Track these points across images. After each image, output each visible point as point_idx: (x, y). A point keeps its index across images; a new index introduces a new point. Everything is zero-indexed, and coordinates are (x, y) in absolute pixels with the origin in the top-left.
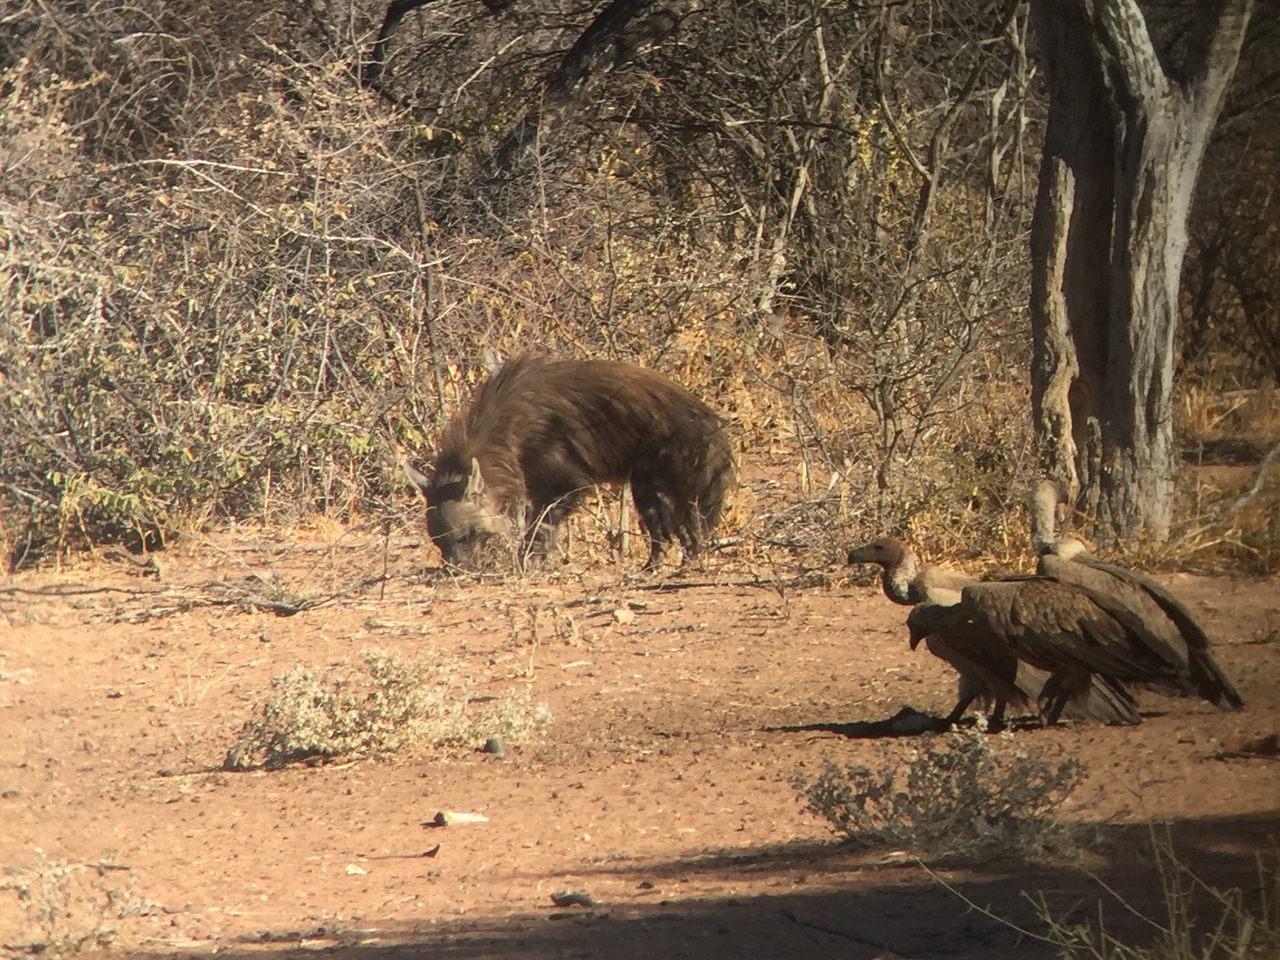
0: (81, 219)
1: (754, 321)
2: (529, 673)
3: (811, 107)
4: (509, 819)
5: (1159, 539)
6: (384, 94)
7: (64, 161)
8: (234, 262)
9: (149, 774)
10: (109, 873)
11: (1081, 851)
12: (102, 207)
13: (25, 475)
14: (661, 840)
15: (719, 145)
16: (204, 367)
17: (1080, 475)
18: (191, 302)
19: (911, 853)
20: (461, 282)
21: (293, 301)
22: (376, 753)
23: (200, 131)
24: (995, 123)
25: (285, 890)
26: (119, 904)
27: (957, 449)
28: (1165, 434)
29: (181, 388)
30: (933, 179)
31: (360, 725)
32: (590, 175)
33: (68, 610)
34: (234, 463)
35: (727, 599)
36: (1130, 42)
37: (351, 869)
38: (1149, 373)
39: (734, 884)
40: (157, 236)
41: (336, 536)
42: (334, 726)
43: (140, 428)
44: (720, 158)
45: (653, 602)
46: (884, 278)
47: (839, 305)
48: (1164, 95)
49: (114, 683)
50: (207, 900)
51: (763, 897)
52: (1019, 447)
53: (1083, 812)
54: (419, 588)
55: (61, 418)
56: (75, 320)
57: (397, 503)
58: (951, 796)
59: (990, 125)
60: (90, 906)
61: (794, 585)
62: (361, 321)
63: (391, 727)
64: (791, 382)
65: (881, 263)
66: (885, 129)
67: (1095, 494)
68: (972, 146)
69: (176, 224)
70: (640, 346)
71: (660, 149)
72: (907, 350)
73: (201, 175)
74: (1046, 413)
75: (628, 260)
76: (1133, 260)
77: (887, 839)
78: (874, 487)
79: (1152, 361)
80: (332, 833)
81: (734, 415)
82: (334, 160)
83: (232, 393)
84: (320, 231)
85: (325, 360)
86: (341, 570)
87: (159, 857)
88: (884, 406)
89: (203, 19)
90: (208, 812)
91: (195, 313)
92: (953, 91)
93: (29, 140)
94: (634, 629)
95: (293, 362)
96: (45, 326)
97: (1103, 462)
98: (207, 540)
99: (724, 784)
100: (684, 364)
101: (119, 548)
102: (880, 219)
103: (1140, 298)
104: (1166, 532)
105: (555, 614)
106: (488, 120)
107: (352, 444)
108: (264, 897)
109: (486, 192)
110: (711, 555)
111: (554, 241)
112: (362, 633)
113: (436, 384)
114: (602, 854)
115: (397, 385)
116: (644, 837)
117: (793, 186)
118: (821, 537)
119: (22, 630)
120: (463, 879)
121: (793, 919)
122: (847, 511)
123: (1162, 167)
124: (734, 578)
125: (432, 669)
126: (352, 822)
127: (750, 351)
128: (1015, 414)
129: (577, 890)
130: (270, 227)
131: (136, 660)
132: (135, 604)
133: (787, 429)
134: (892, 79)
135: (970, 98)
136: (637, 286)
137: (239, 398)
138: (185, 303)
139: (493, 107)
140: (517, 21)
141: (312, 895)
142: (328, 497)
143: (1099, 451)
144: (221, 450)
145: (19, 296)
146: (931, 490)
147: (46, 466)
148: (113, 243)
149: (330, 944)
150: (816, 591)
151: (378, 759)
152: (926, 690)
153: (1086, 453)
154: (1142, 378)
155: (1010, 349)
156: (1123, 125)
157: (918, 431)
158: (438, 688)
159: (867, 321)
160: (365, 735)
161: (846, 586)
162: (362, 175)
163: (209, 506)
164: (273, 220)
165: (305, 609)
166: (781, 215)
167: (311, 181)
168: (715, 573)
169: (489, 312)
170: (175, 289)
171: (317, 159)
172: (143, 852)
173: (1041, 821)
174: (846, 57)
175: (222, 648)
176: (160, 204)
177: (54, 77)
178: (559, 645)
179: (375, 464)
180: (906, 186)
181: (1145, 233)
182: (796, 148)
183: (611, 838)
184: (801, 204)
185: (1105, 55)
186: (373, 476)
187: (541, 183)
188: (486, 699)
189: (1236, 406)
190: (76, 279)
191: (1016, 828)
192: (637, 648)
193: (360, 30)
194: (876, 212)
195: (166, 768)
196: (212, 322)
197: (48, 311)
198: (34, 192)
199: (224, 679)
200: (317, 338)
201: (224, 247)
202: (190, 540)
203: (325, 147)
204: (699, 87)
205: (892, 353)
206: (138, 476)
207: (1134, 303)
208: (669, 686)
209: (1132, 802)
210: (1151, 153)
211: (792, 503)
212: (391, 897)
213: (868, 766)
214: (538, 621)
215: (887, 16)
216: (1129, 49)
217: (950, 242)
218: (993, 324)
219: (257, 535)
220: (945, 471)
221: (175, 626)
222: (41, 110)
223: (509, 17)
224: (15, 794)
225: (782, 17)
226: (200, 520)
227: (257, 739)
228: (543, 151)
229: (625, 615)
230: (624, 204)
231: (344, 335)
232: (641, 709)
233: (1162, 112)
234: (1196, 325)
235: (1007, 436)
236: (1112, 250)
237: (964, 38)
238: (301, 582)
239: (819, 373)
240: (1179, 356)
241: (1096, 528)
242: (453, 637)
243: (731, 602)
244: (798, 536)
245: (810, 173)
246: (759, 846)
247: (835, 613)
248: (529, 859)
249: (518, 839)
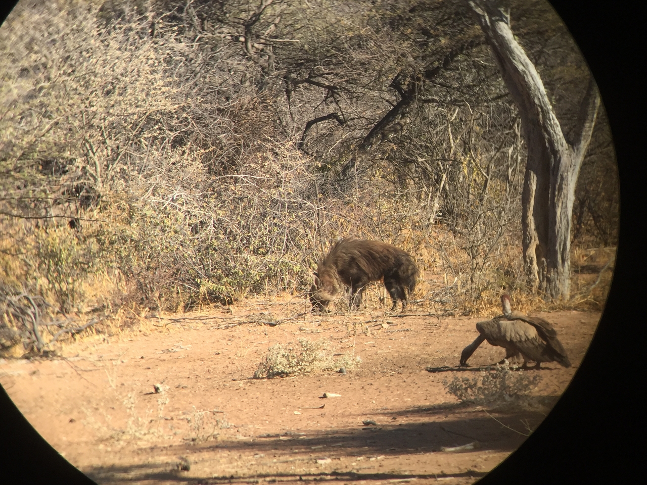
0: (207, 195)
1: (428, 226)
2: (354, 346)
3: (447, 154)
4: (348, 396)
5: (566, 299)
6: (305, 152)
7: (202, 176)
8: (256, 208)
9: (229, 380)
10: (218, 414)
11: (540, 405)
12: (214, 191)
13: (189, 280)
14: (399, 403)
15: (416, 167)
16: (246, 243)
17: (539, 278)
18: (242, 222)
19: (483, 407)
20: (330, 214)
21: (275, 221)
22: (303, 373)
23: (245, 165)
24: (510, 159)
25: (274, 420)
26: (220, 425)
27: (497, 269)
28: (568, 263)
29: (239, 250)
30: (489, 178)
31: (298, 363)
32: (373, 178)
33: (202, 325)
34: (256, 275)
35: (420, 320)
36: (555, 133)
37: (296, 412)
38: (563, 243)
39: (424, 418)
40: (231, 200)
41: (289, 299)
42: (289, 364)
43: (226, 264)
44: (416, 171)
45: (395, 321)
46: (472, 211)
47: (457, 220)
48: (567, 150)
49: (217, 349)
50: (249, 423)
51: (434, 423)
52: (519, 268)
53: (542, 392)
54: (317, 317)
55: (200, 261)
56: (205, 228)
58: (497, 387)
59: (508, 159)
60: (211, 425)
61: (443, 315)
62: (297, 227)
63: (308, 364)
64: (441, 247)
65: (471, 206)
66: (472, 161)
67: (545, 284)
68: (502, 167)
69: (237, 196)
70: (390, 235)
71: (397, 169)
72: (480, 236)
73: (245, 180)
74: (527, 257)
75: (385, 205)
76: (556, 205)
77: (475, 402)
78: (469, 282)
79: (563, 239)
80: (289, 400)
81: (421, 258)
82: (289, 174)
83: (255, 252)
84: (284, 198)
85: (285, 241)
86: (291, 310)
87: (233, 409)
88: (472, 254)
89: (247, 129)
90: (248, 393)
91: (243, 225)
92: (495, 148)
93: (190, 169)
94: (389, 331)
95: (275, 241)
96: (195, 230)
97: (547, 273)
98: (247, 301)
99: (420, 384)
100: (405, 240)
101: (219, 304)
102: (471, 192)
103: (559, 218)
104: (569, 297)
105: (362, 326)
106: (339, 160)
107: (294, 269)
108: (267, 422)
109: (338, 184)
110: (414, 305)
111: (361, 200)
112: (298, 332)
113: (322, 248)
114: (379, 408)
115: (309, 248)
116: (393, 402)
117: (441, 180)
118: (451, 299)
119: (188, 332)
120: (333, 416)
121: (443, 429)
122: (461, 290)
123: (566, 174)
124: (422, 313)
125: (321, 344)
126: (296, 396)
128: (517, 257)
129: (371, 420)
130: (268, 196)
131: (224, 342)
132: (224, 323)
133: (439, 262)
134: (475, 145)
135: (501, 150)
136: (389, 215)
137: (258, 253)
138: (240, 222)
139: (341, 156)
140: (349, 127)
141: (283, 421)
142: (287, 286)
143: (546, 270)
144: (252, 271)
145: (187, 221)
146: (489, 283)
147: (195, 277)
148: (217, 203)
149: (289, 438)
150: (450, 317)
151: (304, 375)
153: (541, 270)
154: (560, 245)
155: (515, 235)
156: (553, 160)
157: (484, 263)
158: (324, 351)
159: (466, 226)
160: (299, 367)
161: (460, 316)
162: (298, 179)
163: (248, 289)
164: (269, 194)
165: (279, 324)
166: (437, 190)
167: (281, 181)
168: (415, 311)
169: (339, 224)
170: (237, 217)
171: (283, 174)
172: (228, 407)
173: (527, 396)
174: (459, 138)
175: (252, 337)
176: (232, 190)
177: (199, 148)
178: (364, 336)
179: (302, 275)
180: (479, 180)
181: (560, 196)
182: (442, 168)
183: (381, 402)
184: (444, 186)
185: (547, 136)
186: (301, 279)
187: (357, 181)
188: (339, 355)
189: (591, 254)
190: (205, 215)
191: (519, 398)
192: (390, 337)
193: (297, 131)
194: (469, 189)
195: (235, 378)
196: (249, 228)
197: (196, 225)
198: (192, 186)
199: (253, 348)
200: (283, 233)
201: (253, 203)
202: (242, 301)
203: (285, 170)
204: (409, 148)
205: (475, 237)
206: (225, 280)
207: (557, 220)
208: (401, 350)
209: (557, 388)
210: (562, 169)
211: (442, 288)
212: (309, 422)
213: (468, 377)
214: (356, 328)
215: (473, 124)
216: (554, 134)
217: (494, 199)
218: (509, 227)
219: (263, 299)
221: (237, 330)
222: (194, 160)
223: (346, 126)
224: (186, 387)
225: (437, 125)
226: (245, 294)
227: (264, 368)
228: (357, 170)
229: (385, 326)
230: (384, 187)
231: (291, 232)
232: (391, 358)
233: (566, 155)
234: (578, 226)
235: (515, 264)
236: (549, 201)
237: (498, 130)
238: (278, 315)
239: (450, 244)
240: (572, 237)
241: (545, 296)
242: (328, 334)
243: (421, 321)
244: (444, 299)
245: (447, 176)
246: (432, 405)
247: (456, 325)
248: (355, 409)
249: (351, 402)
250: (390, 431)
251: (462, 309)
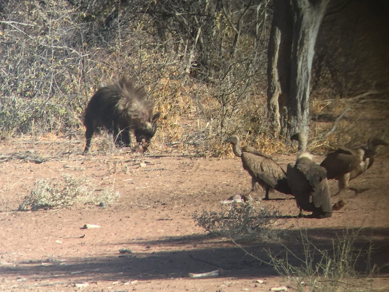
1: (184, 75)
2: (114, 182)
3: (202, 9)
4: (106, 227)
6: (71, 2)
8: (23, 53)
11: (279, 238)
14: (153, 234)
15: (174, 21)
16: (14, 86)
17: (281, 124)
18: (10, 66)
19: (229, 238)
20: (94, 62)
21: (42, 66)
22: (66, 206)
24: (257, 16)
25: (37, 248)
27: (245, 116)
28: (307, 112)
29: (6, 92)
31: (61, 197)
32: (134, 29)
34: (23, 116)
35: (174, 161)
37: (58, 241)
38: (302, 93)
39: (175, 247)
41: (54, 139)
42: (53, 198)
44: (174, 25)
45: (152, 161)
46: (224, 62)
47: (210, 71)
48: (308, 8)
50: (12, 251)
51: (184, 251)
52: (264, 116)
53: (280, 226)
54: (80, 156)
57: (73, 129)
58: (241, 221)
59: (256, 16)
61: (195, 156)
62: (63, 73)
63: (71, 198)
64: (195, 94)
65: (223, 58)
66: (224, 17)
67: (285, 130)
68: (250, 23)
69: (5, 41)
70: (149, 83)
71: (156, 22)
72: (230, 85)
73: (13, 26)
74: (271, 105)
75: (146, 56)
76: (298, 59)
77: (221, 234)
78: (220, 127)
79: (303, 90)
80: (52, 230)
81: (177, 105)
82: (55, 23)
83: (22, 94)
84: (51, 45)
85: (51, 85)
86: (56, 150)
88: (223, 102)
90: (13, 224)
91: (11, 69)
92: (245, 5)
94: (146, 169)
95: (41, 85)
97: (288, 120)
98: (14, 140)
100: (162, 89)
102: (222, 45)
103: (300, 70)
105: (122, 165)
106: (103, 11)
107: (60, 111)
108: (30, 250)
109: (102, 33)
110: (170, 147)
111: (123, 49)
112: (62, 169)
113: (86, 93)
114: (135, 238)
115: (74, 93)
116: (148, 233)
117: (196, 34)
118: (203, 142)
120: (92, 245)
121: (191, 257)
122: (212, 134)
123: (307, 30)
124: (177, 154)
125: (84, 180)
126: (58, 227)
127: (183, 84)
128: (262, 105)
129: (127, 249)
133: (193, 109)
134: (227, 2)
135: (250, 8)
136: (148, 64)
137: (25, 96)
138: (8, 66)
139: (105, 8)
141: (45, 249)
142: (52, 127)
143: (287, 117)
144: (19, 112)
146: (237, 128)
149: (50, 264)
150: (202, 158)
151: (66, 208)
152: (234, 189)
153: (283, 117)
154: (300, 95)
155: (261, 85)
156: (296, 17)
157: (233, 110)
158: (85, 186)
159: (218, 76)
160: (63, 201)
161: (211, 157)
162: (63, 27)
163: (15, 129)
164: (36, 41)
165: (44, 162)
166: (192, 43)
167: (47, 29)
168: (171, 153)
169: (103, 71)
170: (5, 62)
173: (268, 229)
175: (18, 173)
178: (123, 174)
179: (67, 117)
180: (230, 35)
181: (302, 50)
182: (197, 22)
183: (137, 233)
184: (199, 40)
186: (66, 121)
187: (120, 31)
188: (100, 190)
189: (328, 104)
191: (260, 231)
192: (147, 175)
194: (221, 43)
195: (1, 210)
196: (16, 73)
199: (19, 183)
200: (49, 78)
201: (20, 49)
202: (9, 140)
203: (52, 19)
205: (226, 86)
207: (298, 72)
208: (156, 187)
209: (295, 223)
210: (304, 25)
211: (195, 132)
212: (70, 250)
213: (216, 212)
214: (117, 167)
217: (243, 52)
218: (256, 78)
219: (30, 139)
220: (241, 122)
221: (4, 166)
226: (12, 134)
227: (29, 201)
228: (120, 21)
229: (143, 165)
230: (145, 38)
231: (57, 77)
232: (148, 194)
233: (308, 13)
234: (316, 79)
235: (260, 112)
236: (292, 55)
238: (43, 153)
239: (204, 92)
240: (311, 88)
241: (286, 140)
242: (90, 171)
243: (177, 162)
244: (197, 142)
245: (202, 30)
246: (183, 235)
247: (207, 165)
248: (113, 238)
249: (109, 233)
250: (144, 259)
251: (212, 151)
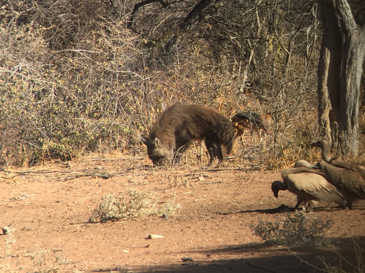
0: (48, 66)
1: (238, 94)
2: (175, 195)
3: (255, 33)
4: (169, 237)
5: (355, 156)
6: (133, 30)
7: (43, 50)
8: (91, 78)
9: (67, 224)
10: (57, 252)
11: (333, 246)
12: (54, 63)
13: (32, 139)
14: (212, 243)
15: (229, 44)
16: (83, 108)
17: (332, 138)
18: (79, 90)
19: (284, 246)
20: (155, 84)
21: (107, 89)
22: (131, 217)
23: (82, 41)
24: (308, 37)
25: (106, 257)
26: (59, 261)
27: (297, 131)
28: (357, 126)
29: (76, 114)
30: (290, 54)
31: (127, 210)
32: (192, 53)
33: (45, 178)
34: (91, 135)
36: (346, 14)
37: (125, 251)
38: (352, 109)
39: (233, 255)
40: (69, 71)
41: (120, 156)
42: (119, 210)
43: (65, 126)
44: (228, 48)
45: (210, 175)
46: (276, 82)
47: (263, 90)
48: (356, 29)
49: (58, 198)
50: (84, 260)
51: (242, 259)
52: (315, 130)
53: (334, 234)
54: (143, 171)
55: (43, 123)
56: (46, 95)
57: (137, 147)
58: (295, 230)
59: (306, 38)
60: (51, 262)
61: (250, 170)
62: (127, 95)
63: (136, 211)
65: (275, 78)
66: (276, 39)
67: (336, 144)
68: (301, 44)
69: (74, 68)
70: (206, 102)
71: (212, 46)
72: (282, 103)
73: (82, 54)
74: (322, 120)
75: (202, 77)
76: (347, 76)
77: (277, 242)
78: (273, 142)
79: (353, 106)
80: (119, 241)
82: (119, 49)
83: (91, 116)
84: (115, 70)
85: (116, 106)
86: (121, 166)
87: (71, 248)
88: (276, 119)
89: (83, 9)
90: (84, 235)
91: (80, 93)
92: (295, 28)
93: (34, 44)
94: (204, 183)
95: (108, 107)
96: (38, 97)
97: (339, 135)
98: (84, 158)
99: (231, 227)
100: (218, 107)
101: (59, 160)
102: (274, 65)
103: (349, 87)
104: (357, 154)
105: (182, 178)
106: (163, 38)
107: (124, 130)
108: (100, 259)
109: (162, 58)
110: (226, 161)
111: (181, 72)
112: (127, 184)
113: (148, 113)
114: (196, 247)
115: (137, 113)
116: (208, 242)
117: (250, 56)
118: (258, 156)
119: (32, 183)
120: (156, 254)
121: (250, 265)
122: (265, 149)
123: (355, 50)
124: (233, 168)
125: (147, 194)
126: (125, 238)
127: (237, 103)
128: (314, 121)
129: (189, 257)
130: (101, 68)
131: (64, 192)
132: (63, 176)
134: (278, 25)
135: (300, 30)
136: (205, 85)
137: (92, 117)
138: (77, 90)
139: (164, 34)
140: (171, 9)
141: (114, 258)
142: (118, 145)
143: (338, 131)
144: (87, 132)
145: (31, 89)
146: (289, 143)
147: (38, 137)
148: (57, 73)
149: (118, 272)
150: (257, 172)
151: (132, 220)
152: (288, 200)
153: (334, 132)
154: (350, 110)
155: (312, 102)
156: (344, 38)
157: (286, 126)
158: (149, 200)
159: (271, 94)
160: (128, 213)
161: (265, 170)
162: (127, 54)
163: (84, 148)
164: (102, 66)
165: (111, 177)
166: (246, 64)
167: (113, 55)
168: (227, 166)
169: (163, 92)
170: (74, 86)
171: (114, 49)
172: (66, 246)
173: (321, 237)
174: (265, 19)
175: (88, 188)
176: (70, 62)
177: (41, 26)
178: (183, 187)
179: (131, 136)
180: (282, 55)
181: (351, 69)
182: (250, 45)
183: (198, 242)
184: (252, 61)
185: (339, 18)
186: (130, 139)
187: (178, 56)
188: (163, 203)
190: (47, 83)
191: (314, 239)
192: (205, 188)
193: (126, 12)
194: (273, 63)
195: (73, 222)
196: (85, 96)
197: (39, 93)
198: (35, 59)
199: (88, 197)
200: (114, 100)
201: (88, 74)
202: (79, 158)
203: (117, 46)
204: (222, 27)
205: (278, 103)
206: (64, 139)
207: (347, 89)
208: (215, 199)
209: (347, 232)
210: (352, 45)
211: (250, 147)
212: (136, 259)
213: (271, 222)
214: (177, 180)
215: (277, 7)
216: (346, 16)
217: (295, 71)
218: (307, 95)
219: (97, 156)
220: (293, 137)
221: (75, 182)
222: (37, 36)
223: (169, 8)
224: (30, 230)
225: (246, 7)
226: (82, 152)
227: (98, 214)
228: (178, 46)
229: (202, 178)
230: (201, 61)
231: (122, 99)
232: (207, 206)
233: (355, 34)
235: (311, 127)
236: (341, 74)
237: (298, 13)
238: (110, 169)
239: (257, 109)
240: (360, 104)
241: (337, 153)
242: (153, 185)
243: (232, 175)
244: (251, 156)
245: (254, 52)
246: (241, 244)
247: (262, 178)
248: (175, 248)
249: (172, 242)
250: (205, 266)
251: (266, 164)
